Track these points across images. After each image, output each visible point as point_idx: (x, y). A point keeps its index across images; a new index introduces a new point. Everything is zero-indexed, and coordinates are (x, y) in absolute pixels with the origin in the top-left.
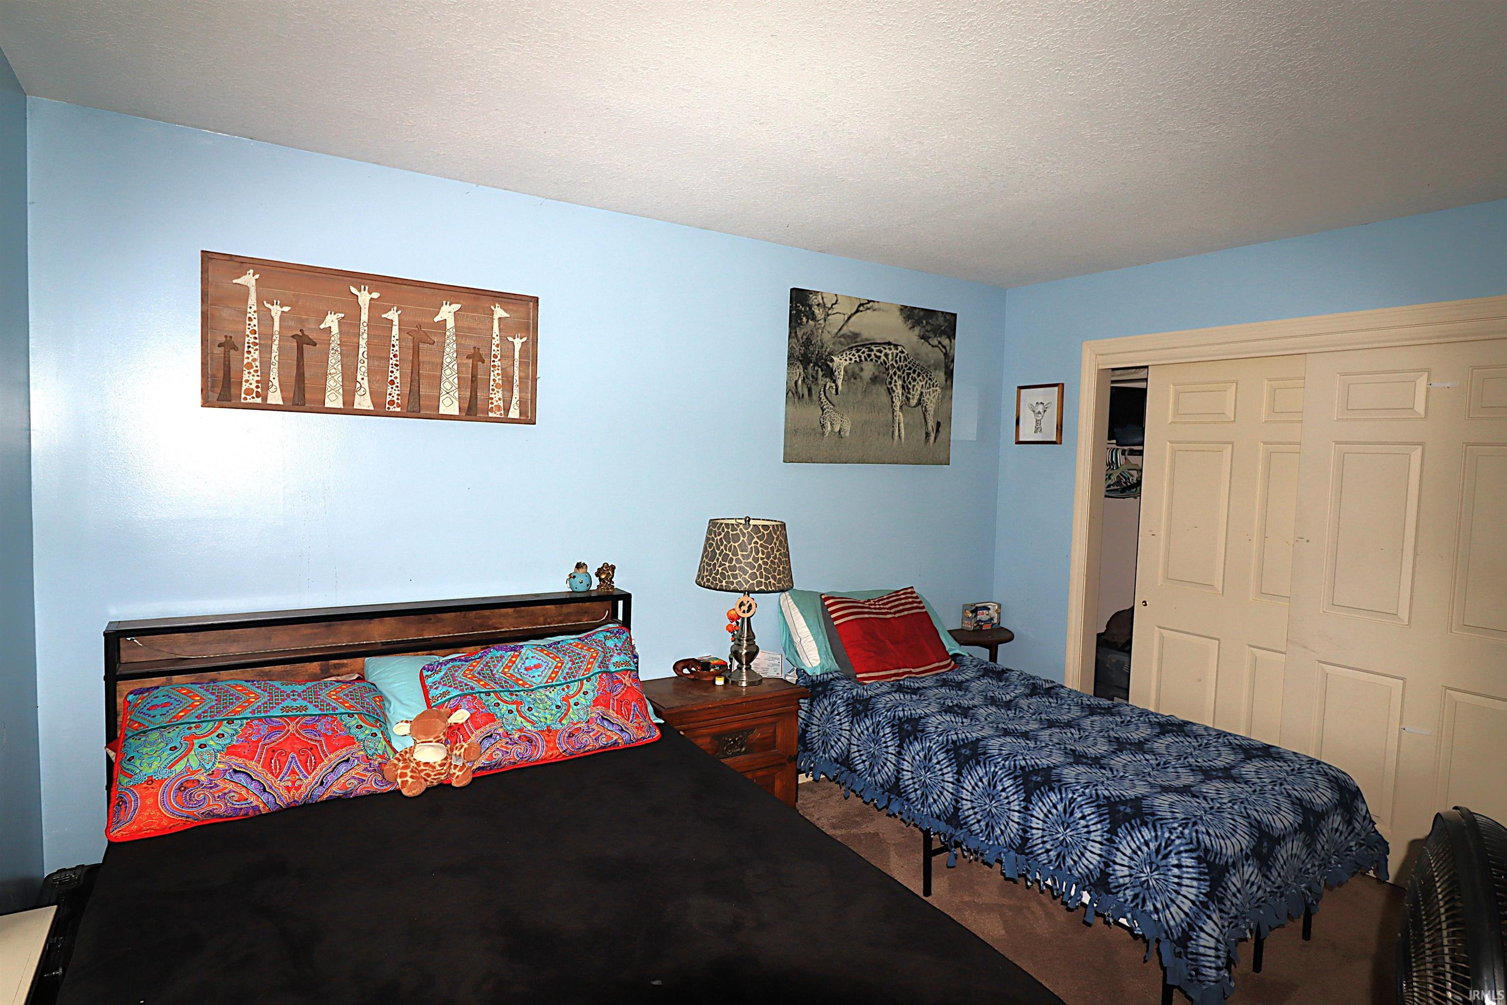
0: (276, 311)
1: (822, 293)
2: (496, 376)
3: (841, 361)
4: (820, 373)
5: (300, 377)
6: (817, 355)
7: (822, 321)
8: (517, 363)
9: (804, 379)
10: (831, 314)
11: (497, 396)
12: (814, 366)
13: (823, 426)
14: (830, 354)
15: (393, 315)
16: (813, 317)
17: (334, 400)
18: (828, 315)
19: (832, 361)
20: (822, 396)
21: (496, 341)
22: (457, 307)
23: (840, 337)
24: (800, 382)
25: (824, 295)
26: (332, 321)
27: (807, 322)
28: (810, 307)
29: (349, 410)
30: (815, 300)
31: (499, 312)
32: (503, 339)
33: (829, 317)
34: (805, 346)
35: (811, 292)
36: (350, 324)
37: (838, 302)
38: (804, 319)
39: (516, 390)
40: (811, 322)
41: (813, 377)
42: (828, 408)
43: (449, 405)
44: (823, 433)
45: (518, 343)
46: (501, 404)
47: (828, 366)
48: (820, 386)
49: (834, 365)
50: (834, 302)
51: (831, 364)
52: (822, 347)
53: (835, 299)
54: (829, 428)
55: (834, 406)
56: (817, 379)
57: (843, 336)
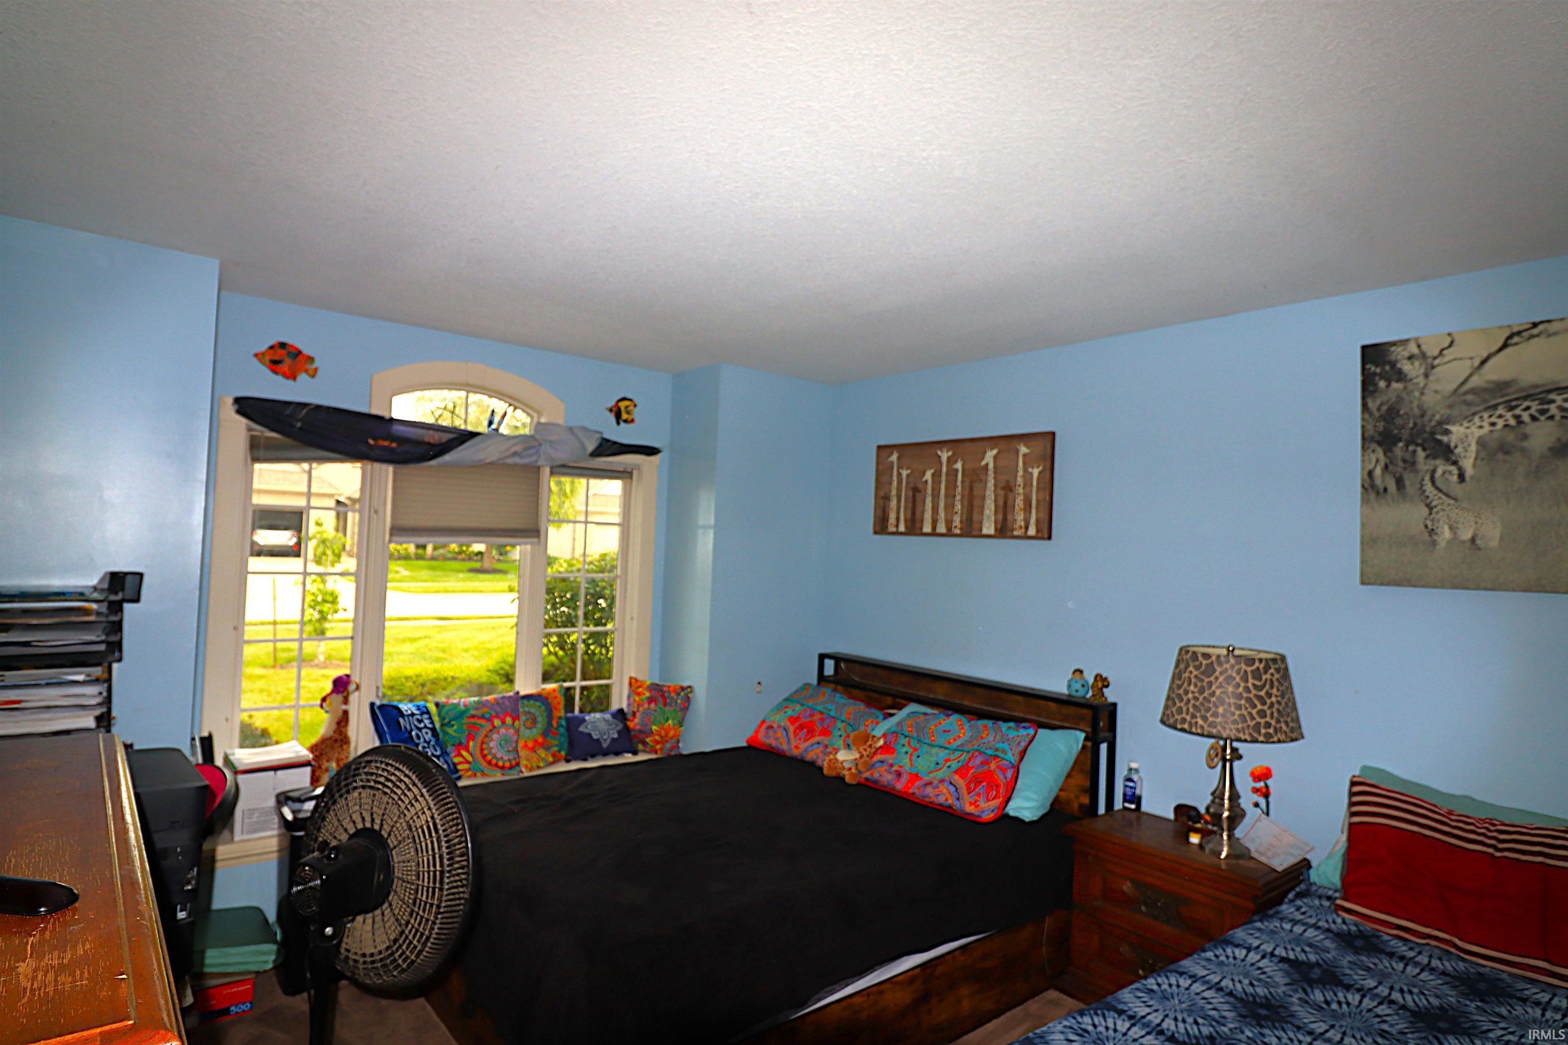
0: (905, 473)
1: (1416, 339)
2: (1019, 502)
3: (1468, 431)
4: (1421, 454)
5: (914, 513)
6: (1412, 429)
7: (1421, 381)
8: (1034, 490)
9: (1386, 466)
10: (1438, 365)
11: (1020, 517)
12: (1407, 446)
13: (1432, 532)
14: (1440, 423)
15: (959, 466)
16: (1400, 376)
17: (927, 529)
18: (1433, 367)
19: (1447, 432)
20: (1428, 487)
21: (1021, 473)
22: (995, 452)
23: (1466, 393)
24: (1378, 471)
25: (1421, 342)
26: (928, 476)
27: (1388, 386)
28: (1393, 364)
29: (934, 534)
30: (1399, 353)
31: (1023, 450)
32: (1025, 470)
33: (1436, 370)
34: (1385, 420)
35: (1394, 344)
36: (936, 475)
37: (1455, 344)
38: (1382, 384)
39: (1034, 511)
40: (1395, 385)
41: (1404, 461)
42: (1442, 504)
43: (989, 528)
44: (1434, 543)
45: (1036, 472)
46: (1023, 524)
47: (1440, 442)
48: (1421, 474)
49: (1453, 440)
50: (1447, 345)
51: (1445, 439)
52: (1423, 416)
53: (1449, 340)
54: (1447, 534)
55: (1456, 500)
56: (1414, 464)
57: (1473, 391)
